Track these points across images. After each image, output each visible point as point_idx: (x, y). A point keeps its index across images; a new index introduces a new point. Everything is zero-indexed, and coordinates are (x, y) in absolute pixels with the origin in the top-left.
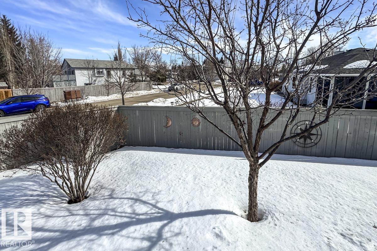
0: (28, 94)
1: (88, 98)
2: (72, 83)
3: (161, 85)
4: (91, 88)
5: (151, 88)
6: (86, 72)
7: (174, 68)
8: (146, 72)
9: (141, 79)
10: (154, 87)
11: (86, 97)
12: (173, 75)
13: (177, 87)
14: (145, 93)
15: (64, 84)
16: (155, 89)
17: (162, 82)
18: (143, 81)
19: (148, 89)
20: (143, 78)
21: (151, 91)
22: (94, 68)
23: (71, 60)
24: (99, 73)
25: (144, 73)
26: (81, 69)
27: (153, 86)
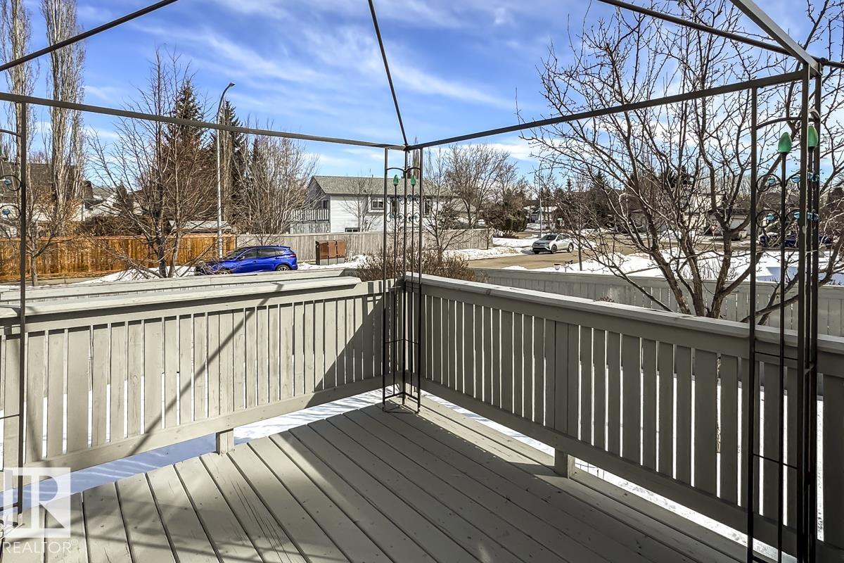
0: (262, 243)
1: (357, 258)
2: (323, 225)
3: (514, 237)
4: (362, 238)
5: (489, 244)
6: (353, 204)
7: (545, 196)
8: (479, 207)
9: (466, 221)
10: (496, 241)
11: (354, 257)
12: (544, 213)
13: (554, 245)
14: (477, 253)
15: (308, 229)
16: (499, 246)
17: (516, 230)
18: (470, 226)
19: (483, 247)
20: (470, 219)
21: (489, 251)
22: (367, 196)
23: (325, 178)
24: (375, 205)
25: (473, 209)
26: (346, 198)
27: (494, 239)
